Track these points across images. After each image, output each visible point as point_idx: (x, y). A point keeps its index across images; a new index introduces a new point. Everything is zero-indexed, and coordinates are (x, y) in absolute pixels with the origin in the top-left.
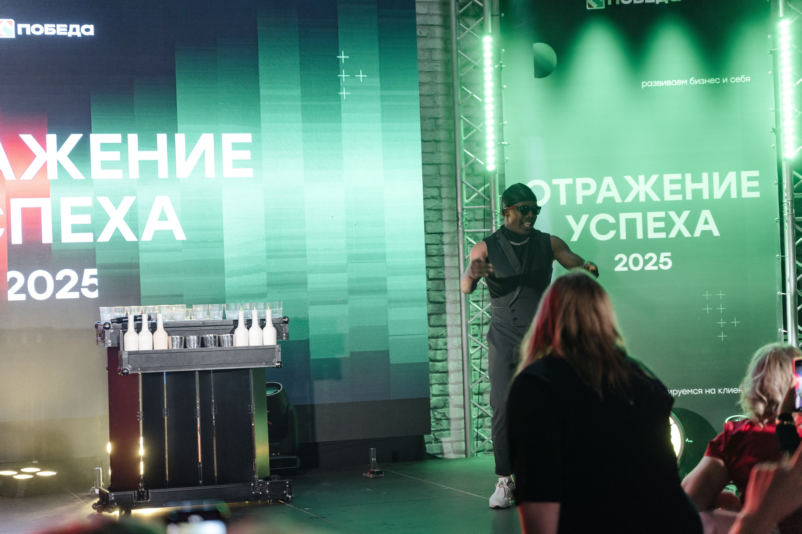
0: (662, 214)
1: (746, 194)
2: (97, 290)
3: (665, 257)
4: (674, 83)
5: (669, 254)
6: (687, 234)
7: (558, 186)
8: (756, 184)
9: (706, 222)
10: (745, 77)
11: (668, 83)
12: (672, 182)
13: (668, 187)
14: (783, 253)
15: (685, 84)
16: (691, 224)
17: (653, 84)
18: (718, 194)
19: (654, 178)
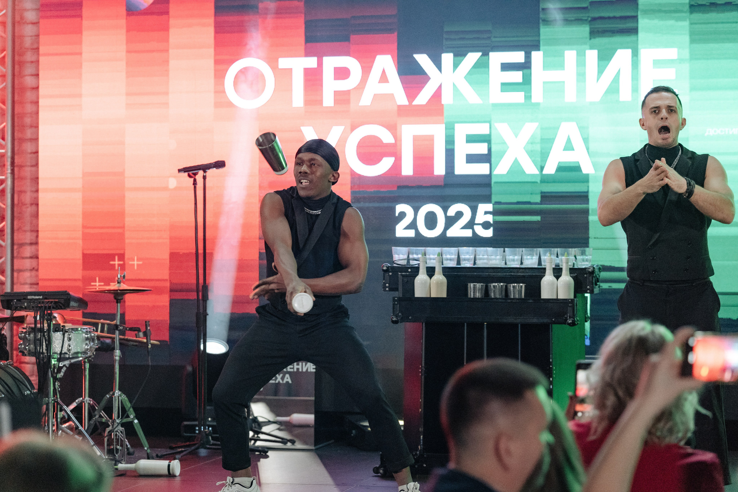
2: (492, 229)
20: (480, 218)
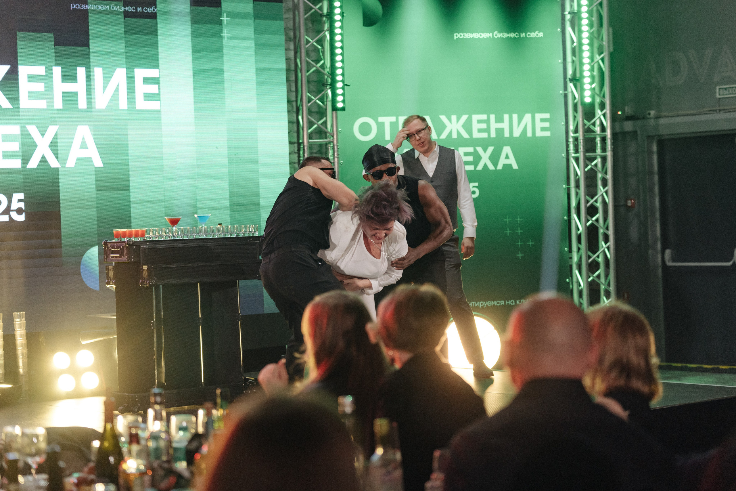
0: (471, 150)
1: (539, 134)
2: (24, 214)
3: (473, 187)
4: (481, 35)
5: (476, 184)
6: (491, 167)
7: (383, 123)
8: (547, 125)
9: (507, 157)
10: (539, 33)
11: (476, 35)
12: (479, 121)
13: (476, 126)
14: (568, 183)
15: (490, 37)
16: (495, 158)
17: (463, 35)
18: (517, 133)
19: (464, 117)
20: (15, 205)
